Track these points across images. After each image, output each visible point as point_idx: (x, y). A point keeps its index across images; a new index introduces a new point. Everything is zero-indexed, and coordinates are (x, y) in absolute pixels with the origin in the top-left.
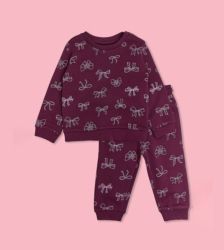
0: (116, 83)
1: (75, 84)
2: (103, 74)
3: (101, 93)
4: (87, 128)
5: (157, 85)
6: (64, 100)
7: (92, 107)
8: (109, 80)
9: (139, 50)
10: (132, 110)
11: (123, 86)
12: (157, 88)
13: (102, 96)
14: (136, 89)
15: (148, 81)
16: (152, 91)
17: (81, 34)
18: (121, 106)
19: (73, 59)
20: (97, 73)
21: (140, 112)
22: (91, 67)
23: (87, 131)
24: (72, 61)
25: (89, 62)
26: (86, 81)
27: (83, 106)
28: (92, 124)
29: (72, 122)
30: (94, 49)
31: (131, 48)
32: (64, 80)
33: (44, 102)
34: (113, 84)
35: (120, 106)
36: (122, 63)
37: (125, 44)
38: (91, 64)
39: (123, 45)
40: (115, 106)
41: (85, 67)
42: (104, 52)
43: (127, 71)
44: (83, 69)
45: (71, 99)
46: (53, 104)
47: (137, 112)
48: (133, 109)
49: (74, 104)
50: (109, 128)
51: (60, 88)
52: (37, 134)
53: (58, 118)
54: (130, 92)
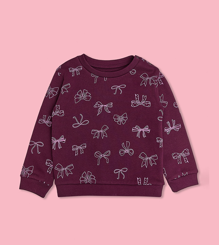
0: (121, 119)
1: (67, 120)
2: (103, 107)
3: (101, 132)
4: (83, 179)
5: (174, 124)
6: (55, 141)
7: (90, 152)
8: (111, 115)
9: (152, 81)
10: (142, 158)
11: (130, 124)
12: (174, 127)
13: (103, 136)
14: (146, 129)
15: (162, 120)
16: (168, 131)
17: (78, 56)
18: (127, 151)
19: (66, 87)
20: (95, 106)
21: (152, 160)
22: (88, 98)
23: (83, 183)
24: (64, 90)
25: (85, 92)
26: (82, 116)
27: (78, 149)
28: (90, 174)
29: (64, 170)
30: (92, 75)
31: (141, 76)
32: (54, 114)
33: (30, 143)
34: (117, 120)
35: (125, 152)
36: (129, 95)
37: (134, 71)
38: (88, 94)
39: (131, 72)
40: (120, 152)
41: (80, 98)
42: (105, 80)
43: (135, 105)
44: (77, 100)
45: (62, 139)
46: (41, 144)
47: (148, 160)
48: (143, 156)
49: (66, 146)
50: (112, 183)
51: (50, 124)
52: (22, 187)
53: (48, 164)
54: (139, 132)
